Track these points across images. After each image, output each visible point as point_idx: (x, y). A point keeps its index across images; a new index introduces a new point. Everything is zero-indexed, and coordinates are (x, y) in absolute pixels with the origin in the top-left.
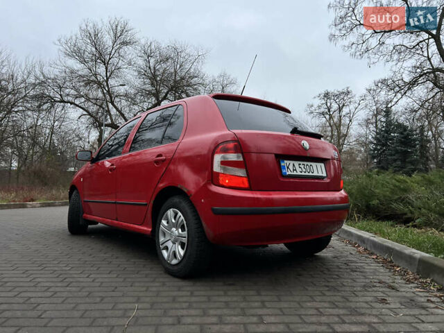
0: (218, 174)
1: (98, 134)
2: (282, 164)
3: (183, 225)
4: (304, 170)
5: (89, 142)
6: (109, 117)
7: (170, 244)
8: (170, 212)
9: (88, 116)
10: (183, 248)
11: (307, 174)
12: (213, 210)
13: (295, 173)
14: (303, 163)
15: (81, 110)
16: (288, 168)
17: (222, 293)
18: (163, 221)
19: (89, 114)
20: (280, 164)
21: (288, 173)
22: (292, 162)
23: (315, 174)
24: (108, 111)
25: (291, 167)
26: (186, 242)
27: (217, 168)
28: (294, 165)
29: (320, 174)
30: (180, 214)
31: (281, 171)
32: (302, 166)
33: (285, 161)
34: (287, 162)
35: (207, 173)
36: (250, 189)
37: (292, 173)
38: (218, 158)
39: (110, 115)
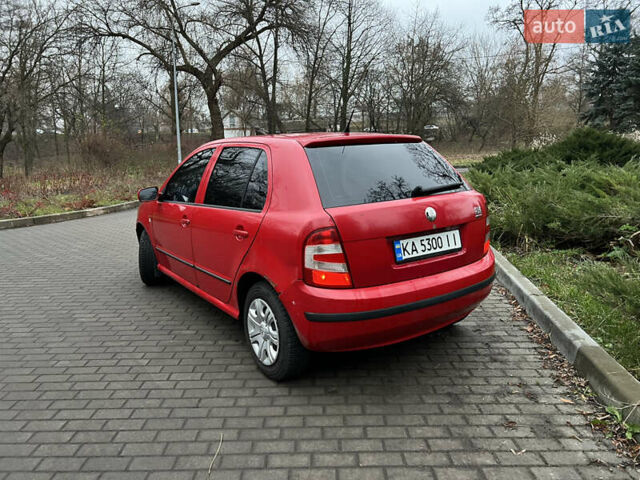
0: (310, 271)
1: (169, 77)
2: (397, 247)
3: (273, 323)
4: (428, 247)
5: (157, 91)
6: (180, 55)
7: (260, 339)
8: (258, 302)
9: (151, 56)
10: (275, 349)
11: (433, 251)
12: (307, 316)
13: (415, 254)
14: (427, 237)
15: (140, 47)
16: (405, 250)
17: (319, 410)
18: (250, 310)
19: (153, 52)
20: (393, 247)
21: (404, 258)
22: (410, 241)
23: (445, 248)
24: (179, 45)
25: (409, 249)
26: (278, 344)
27: (309, 263)
28: (413, 244)
29: (452, 247)
30: (269, 309)
31: (395, 256)
32: (425, 243)
33: (401, 242)
34: (404, 242)
35: (297, 269)
36: (353, 286)
37: (411, 256)
38: (310, 251)
39: (182, 50)
